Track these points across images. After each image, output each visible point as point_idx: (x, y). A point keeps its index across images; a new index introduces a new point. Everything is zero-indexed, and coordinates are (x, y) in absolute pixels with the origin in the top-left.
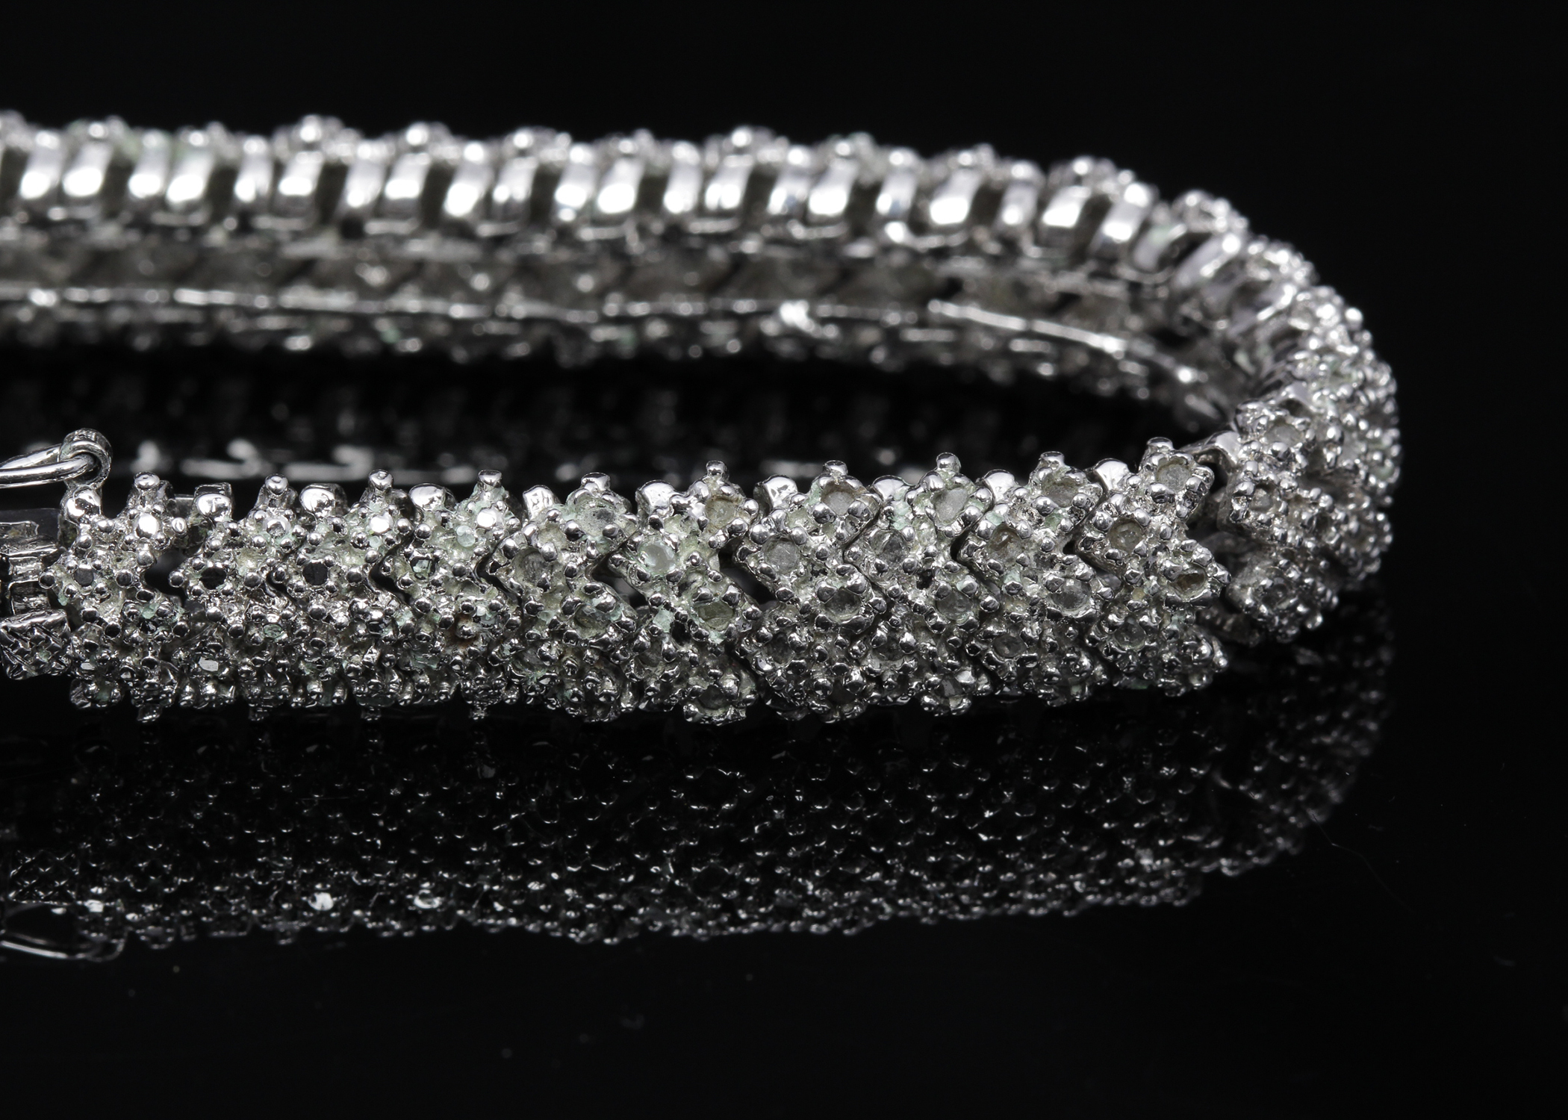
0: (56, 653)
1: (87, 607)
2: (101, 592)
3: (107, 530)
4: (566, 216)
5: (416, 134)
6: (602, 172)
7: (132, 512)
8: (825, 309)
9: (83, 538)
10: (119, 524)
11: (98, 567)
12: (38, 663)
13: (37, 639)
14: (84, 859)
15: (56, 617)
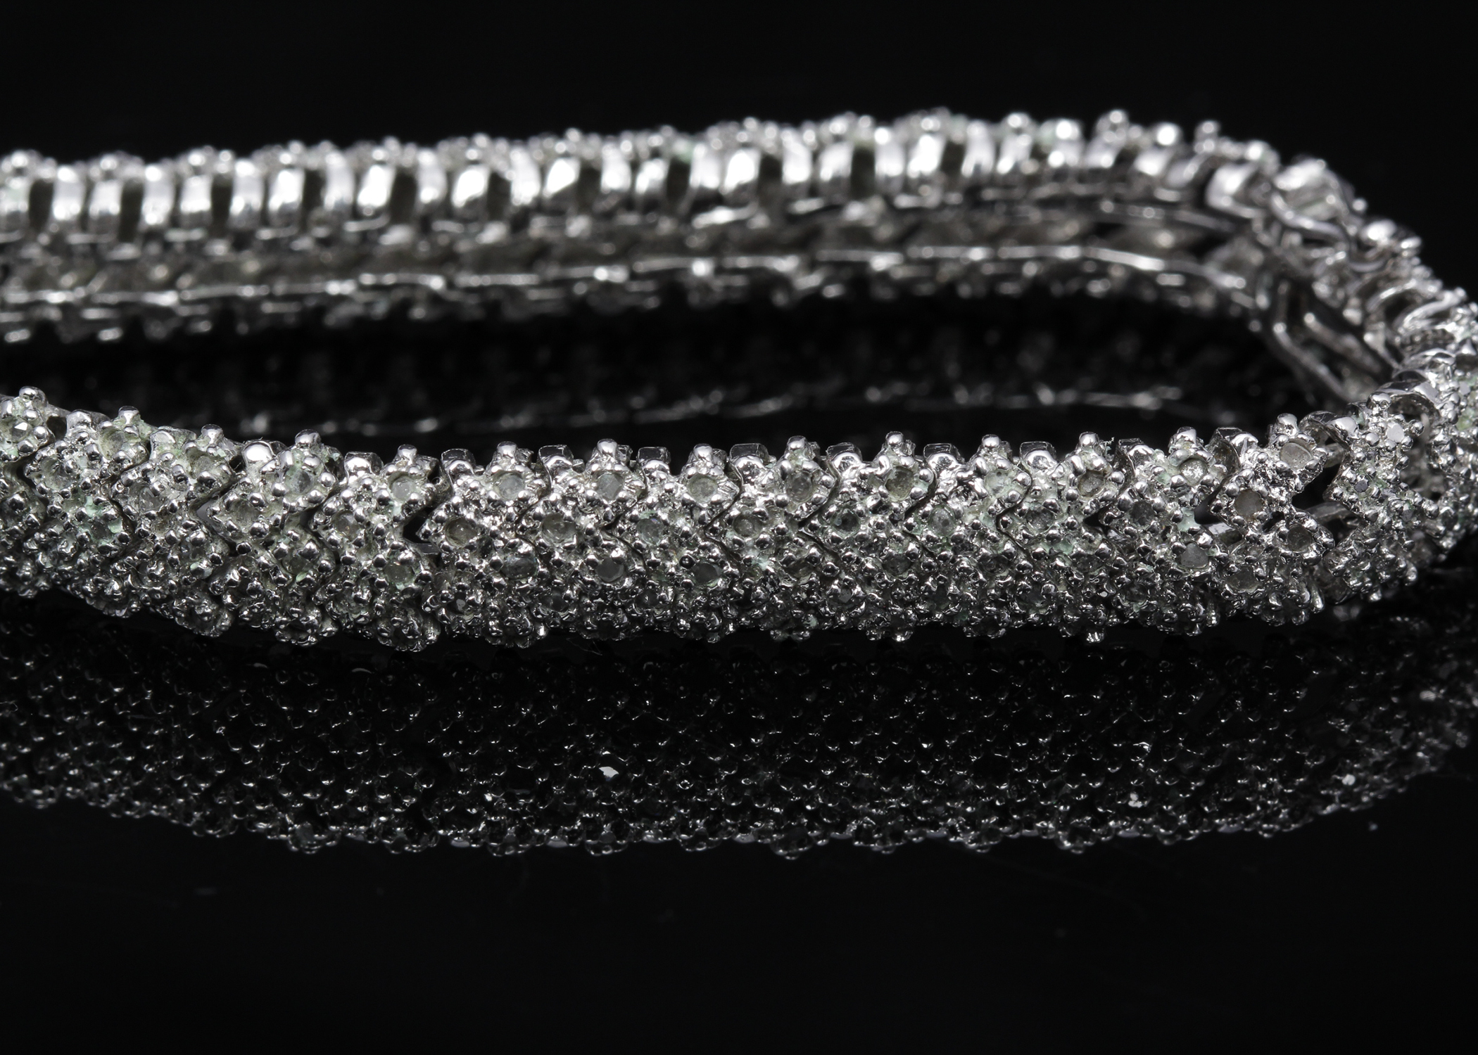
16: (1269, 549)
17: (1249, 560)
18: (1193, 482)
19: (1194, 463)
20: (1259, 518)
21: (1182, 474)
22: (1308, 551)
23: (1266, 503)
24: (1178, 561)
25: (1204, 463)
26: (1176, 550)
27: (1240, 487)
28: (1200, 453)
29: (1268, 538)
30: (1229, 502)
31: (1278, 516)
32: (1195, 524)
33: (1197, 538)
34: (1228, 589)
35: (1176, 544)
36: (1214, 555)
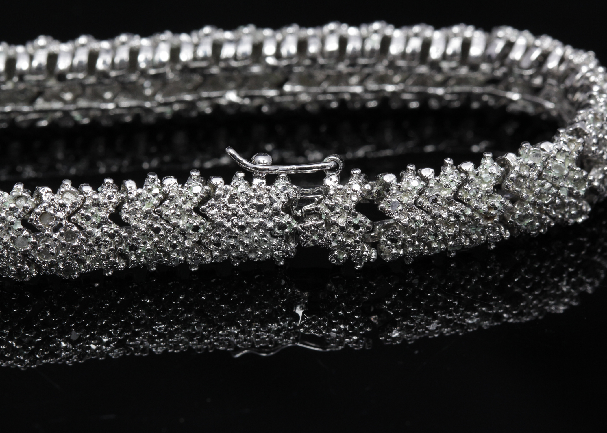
0: (321, 237)
1: (333, 219)
2: (338, 213)
3: (341, 189)
4: (143, 65)
5: (83, 40)
6: (155, 47)
7: (350, 183)
8: (243, 92)
9: (331, 192)
10: (346, 187)
11: (337, 203)
12: (313, 241)
13: (313, 231)
14: (330, 318)
15: (321, 222)
16: (56, 240)
17: (47, 246)
18: (20, 207)
19: (22, 199)
20: (51, 225)
21: (15, 204)
22: (74, 242)
23: (55, 219)
24: (14, 243)
25: (26, 198)
26: (12, 238)
27: (42, 211)
28: (24, 194)
29: (56, 235)
30: (36, 217)
31: (61, 225)
32: (22, 226)
33: (22, 233)
34: (38, 259)
35: (12, 235)
36: (30, 241)
